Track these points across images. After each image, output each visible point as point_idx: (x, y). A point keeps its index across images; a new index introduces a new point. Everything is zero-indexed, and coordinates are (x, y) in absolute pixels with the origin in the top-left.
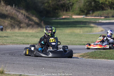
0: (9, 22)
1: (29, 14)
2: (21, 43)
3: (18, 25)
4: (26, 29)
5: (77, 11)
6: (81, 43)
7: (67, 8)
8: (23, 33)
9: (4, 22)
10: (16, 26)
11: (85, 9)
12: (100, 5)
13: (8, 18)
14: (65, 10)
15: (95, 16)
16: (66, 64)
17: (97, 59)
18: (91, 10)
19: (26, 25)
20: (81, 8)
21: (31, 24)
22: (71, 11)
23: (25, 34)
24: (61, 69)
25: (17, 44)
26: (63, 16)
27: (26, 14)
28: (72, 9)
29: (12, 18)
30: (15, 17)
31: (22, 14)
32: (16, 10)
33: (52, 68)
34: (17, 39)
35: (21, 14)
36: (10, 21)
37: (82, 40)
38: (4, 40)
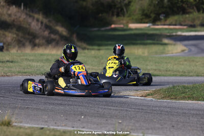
0: (15, 36)
1: (50, 21)
2: (38, 72)
3: (30, 42)
4: (45, 48)
5: (138, 15)
7: (120, 10)
8: (41, 55)
9: (6, 36)
10: (27, 43)
11: (151, 12)
12: (178, 5)
13: (12, 29)
14: (115, 13)
15: (170, 25)
16: (122, 108)
17: (179, 99)
18: (163, 13)
19: (44, 41)
20: (143, 10)
21: (53, 40)
22: (127, 15)
23: (45, 57)
25: (31, 74)
26: (111, 25)
27: (45, 21)
28: (127, 12)
29: (20, 28)
30: (25, 26)
31: (38, 20)
33: (98, 116)
34: (30, 66)
35: (35, 21)
36: (15, 33)
37: (149, 67)
38: (6, 67)
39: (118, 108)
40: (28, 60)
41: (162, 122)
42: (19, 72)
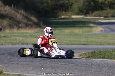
0: (8, 22)
1: (28, 14)
2: (20, 43)
3: (17, 26)
4: (25, 29)
5: (77, 11)
6: (80, 43)
7: (66, 8)
8: (22, 33)
9: (3, 22)
10: (15, 26)
11: (84, 9)
12: (99, 5)
13: (6, 18)
14: (64, 10)
16: (65, 64)
18: (91, 10)
19: (24, 25)
20: (80, 8)
21: (30, 24)
22: (70, 11)
23: (24, 35)
24: (60, 69)
25: (16, 44)
26: (62, 16)
27: (25, 14)
28: (71, 9)
29: (11, 18)
30: (14, 17)
31: (21, 14)
32: (15, 10)
33: (51, 68)
34: (15, 39)
35: (19, 14)
36: (8, 21)
37: (82, 40)
38: (3, 40)
39: (63, 63)
40: (15, 36)
41: (87, 71)
42: (10, 43)
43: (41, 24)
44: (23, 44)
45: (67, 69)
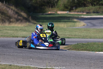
1: (18, 10)
2: (11, 36)
3: (8, 20)
4: (16, 23)
5: (62, 7)
6: (65, 36)
7: (53, 4)
8: (13, 27)
10: (7, 21)
11: (69, 6)
12: (82, 2)
14: (51, 6)
15: (78, 12)
16: (51, 55)
17: (80, 50)
19: (15, 20)
20: (65, 5)
21: (20, 19)
22: (56, 7)
23: (15, 28)
24: (47, 59)
25: (8, 37)
26: (48, 12)
27: (16, 10)
28: (57, 5)
29: (3, 13)
30: (5, 12)
31: (12, 9)
32: (6, 6)
33: (39, 59)
34: (7, 33)
35: (11, 9)
36: (1, 16)
37: (66, 34)
39: (49, 55)
40: (7, 29)
42: (2, 36)
43: (30, 19)
44: (14, 37)
45: (54, 60)
